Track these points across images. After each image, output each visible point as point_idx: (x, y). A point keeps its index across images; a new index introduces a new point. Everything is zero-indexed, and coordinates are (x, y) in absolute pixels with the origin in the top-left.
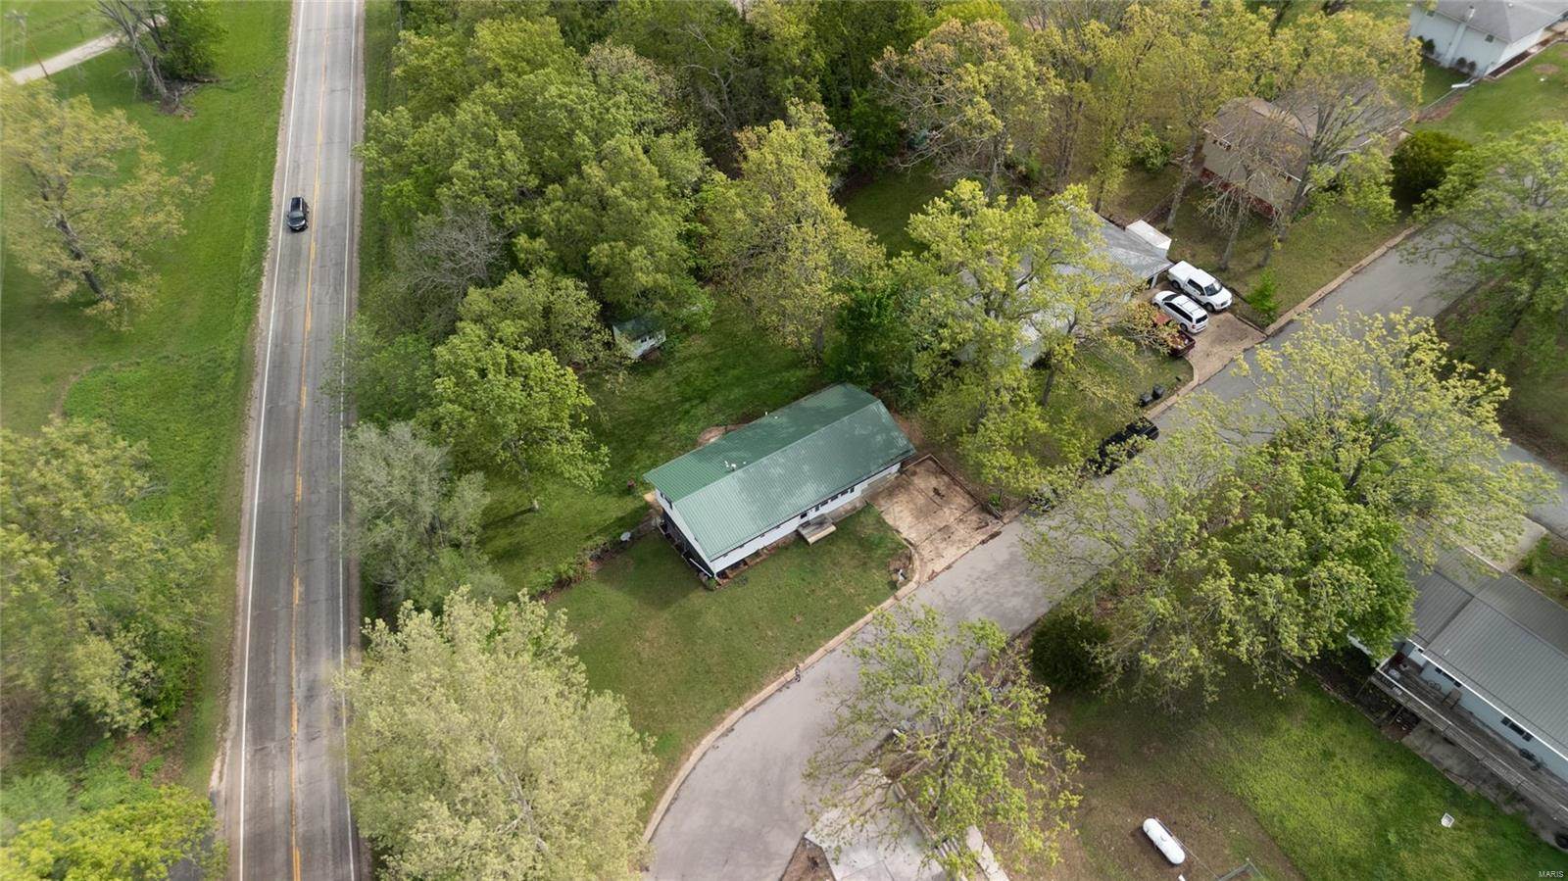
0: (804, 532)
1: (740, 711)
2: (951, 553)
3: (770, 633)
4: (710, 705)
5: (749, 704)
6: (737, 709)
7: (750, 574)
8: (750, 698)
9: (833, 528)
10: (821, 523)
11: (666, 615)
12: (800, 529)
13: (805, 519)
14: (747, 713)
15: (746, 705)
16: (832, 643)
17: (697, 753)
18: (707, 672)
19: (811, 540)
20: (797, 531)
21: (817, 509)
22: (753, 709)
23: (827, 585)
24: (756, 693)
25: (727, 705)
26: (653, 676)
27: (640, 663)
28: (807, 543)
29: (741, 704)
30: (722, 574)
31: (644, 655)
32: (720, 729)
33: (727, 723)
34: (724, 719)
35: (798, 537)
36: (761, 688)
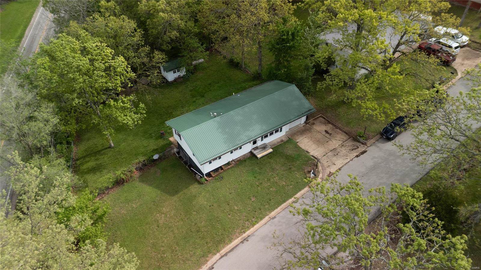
0: (255, 152)
1: (218, 256)
2: (339, 162)
3: (236, 208)
4: (199, 252)
5: (223, 252)
6: (216, 254)
7: (224, 174)
8: (224, 247)
9: (271, 150)
10: (264, 147)
11: (175, 198)
12: (253, 151)
13: (255, 146)
14: (222, 257)
15: (221, 252)
16: (273, 214)
18: (198, 231)
19: (259, 156)
20: (251, 152)
21: (262, 140)
22: (226, 255)
23: (269, 180)
24: (228, 244)
25: (209, 252)
26: (165, 234)
27: (158, 227)
28: (256, 157)
29: (218, 251)
30: (209, 175)
31: (161, 222)
32: (205, 268)
33: (209, 264)
34: (207, 261)
35: (252, 155)
36: (231, 241)
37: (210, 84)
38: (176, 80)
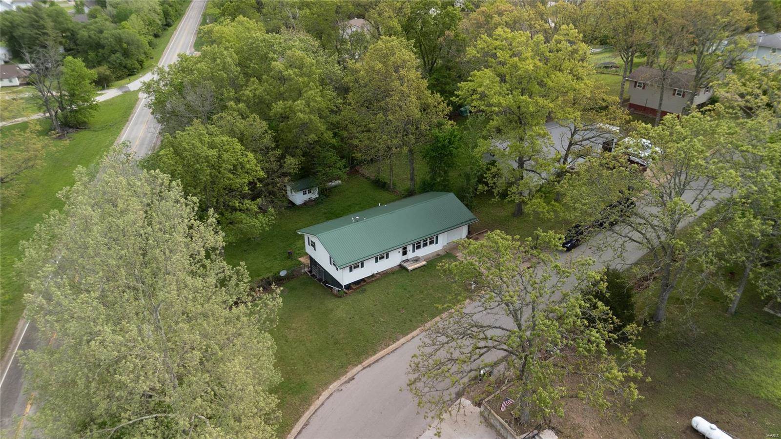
0: (405, 265)
1: (359, 367)
3: (382, 320)
4: (336, 363)
5: (366, 363)
6: (357, 366)
7: (367, 287)
8: (366, 358)
9: (425, 263)
10: (417, 260)
11: (307, 313)
12: (403, 263)
13: (405, 257)
14: (364, 368)
15: (364, 363)
16: (427, 325)
17: (325, 394)
18: (336, 343)
19: (410, 268)
20: (400, 266)
21: (414, 251)
22: (369, 366)
24: (371, 356)
25: (349, 364)
26: (294, 348)
27: (287, 341)
28: (407, 270)
29: (360, 363)
30: (348, 287)
32: (344, 379)
33: (349, 375)
34: (347, 372)
35: (401, 268)
36: (375, 353)
37: (349, 206)
38: (305, 203)
